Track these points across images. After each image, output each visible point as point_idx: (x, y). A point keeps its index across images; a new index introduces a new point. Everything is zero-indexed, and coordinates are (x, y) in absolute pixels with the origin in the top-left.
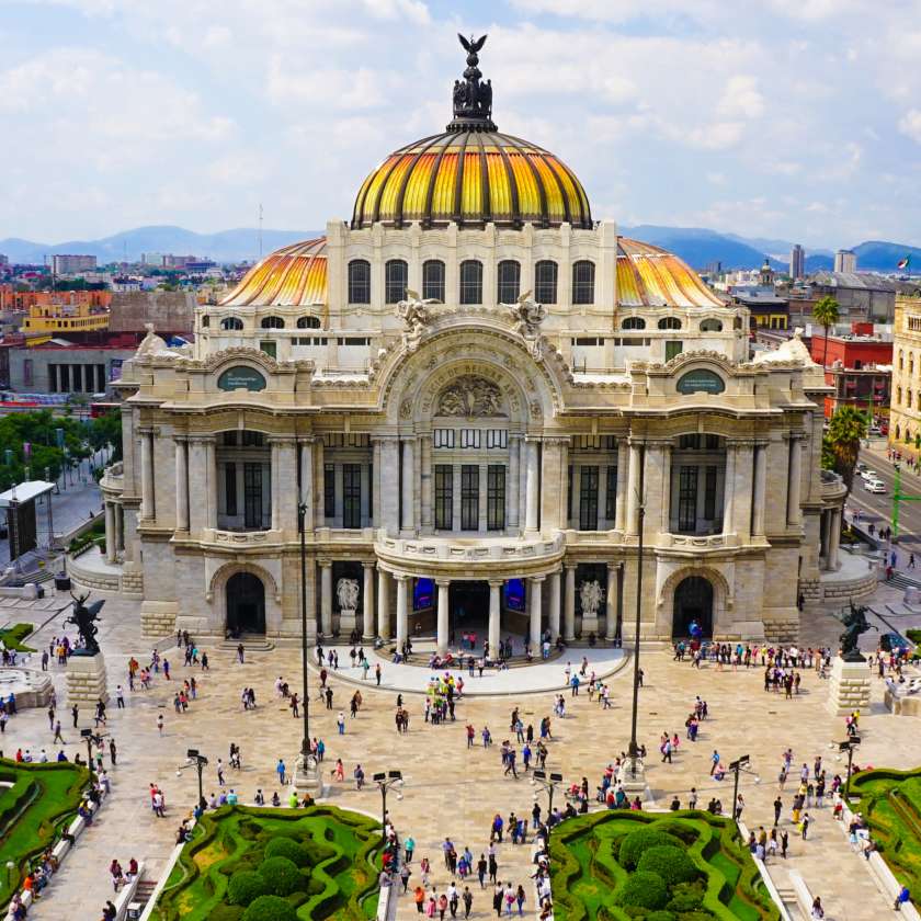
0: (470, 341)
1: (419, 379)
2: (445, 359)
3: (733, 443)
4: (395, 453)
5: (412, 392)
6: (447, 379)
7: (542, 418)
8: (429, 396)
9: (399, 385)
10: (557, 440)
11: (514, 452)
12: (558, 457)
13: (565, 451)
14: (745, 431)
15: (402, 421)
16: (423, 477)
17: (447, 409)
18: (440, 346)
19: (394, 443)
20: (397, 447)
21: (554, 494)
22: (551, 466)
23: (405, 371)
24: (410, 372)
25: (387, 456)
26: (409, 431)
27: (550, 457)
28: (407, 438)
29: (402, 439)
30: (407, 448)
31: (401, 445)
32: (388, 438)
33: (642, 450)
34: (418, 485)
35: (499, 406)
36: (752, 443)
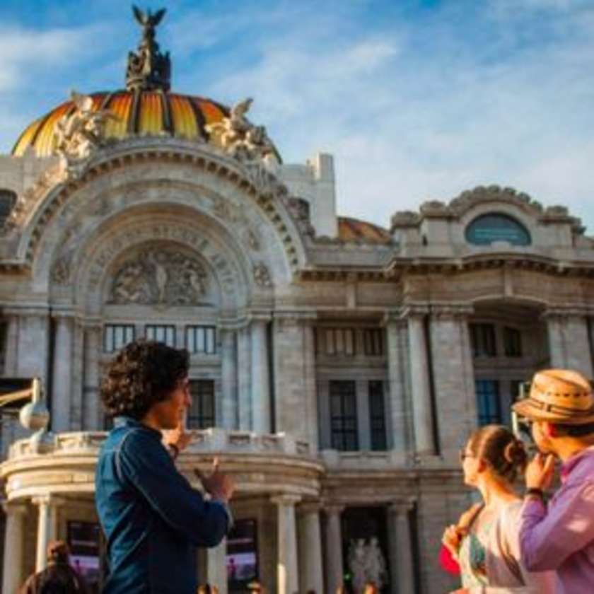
0: (162, 176)
1: (83, 230)
2: (125, 201)
3: (558, 311)
4: (43, 335)
5: (72, 246)
6: (126, 244)
7: (271, 286)
8: (98, 268)
9: (53, 234)
10: (297, 316)
11: (227, 352)
12: (299, 342)
13: (309, 333)
14: (570, 295)
15: (55, 288)
16: (85, 390)
17: (125, 294)
18: (117, 179)
19: (42, 318)
20: (46, 324)
21: (296, 400)
22: (289, 356)
23: (63, 213)
24: (70, 216)
25: (29, 339)
26: (66, 303)
27: (286, 343)
28: (63, 314)
29: (54, 314)
30: (63, 332)
31: (53, 325)
32: (32, 311)
33: (426, 321)
34: (77, 400)
35: (203, 291)
36: (584, 312)
